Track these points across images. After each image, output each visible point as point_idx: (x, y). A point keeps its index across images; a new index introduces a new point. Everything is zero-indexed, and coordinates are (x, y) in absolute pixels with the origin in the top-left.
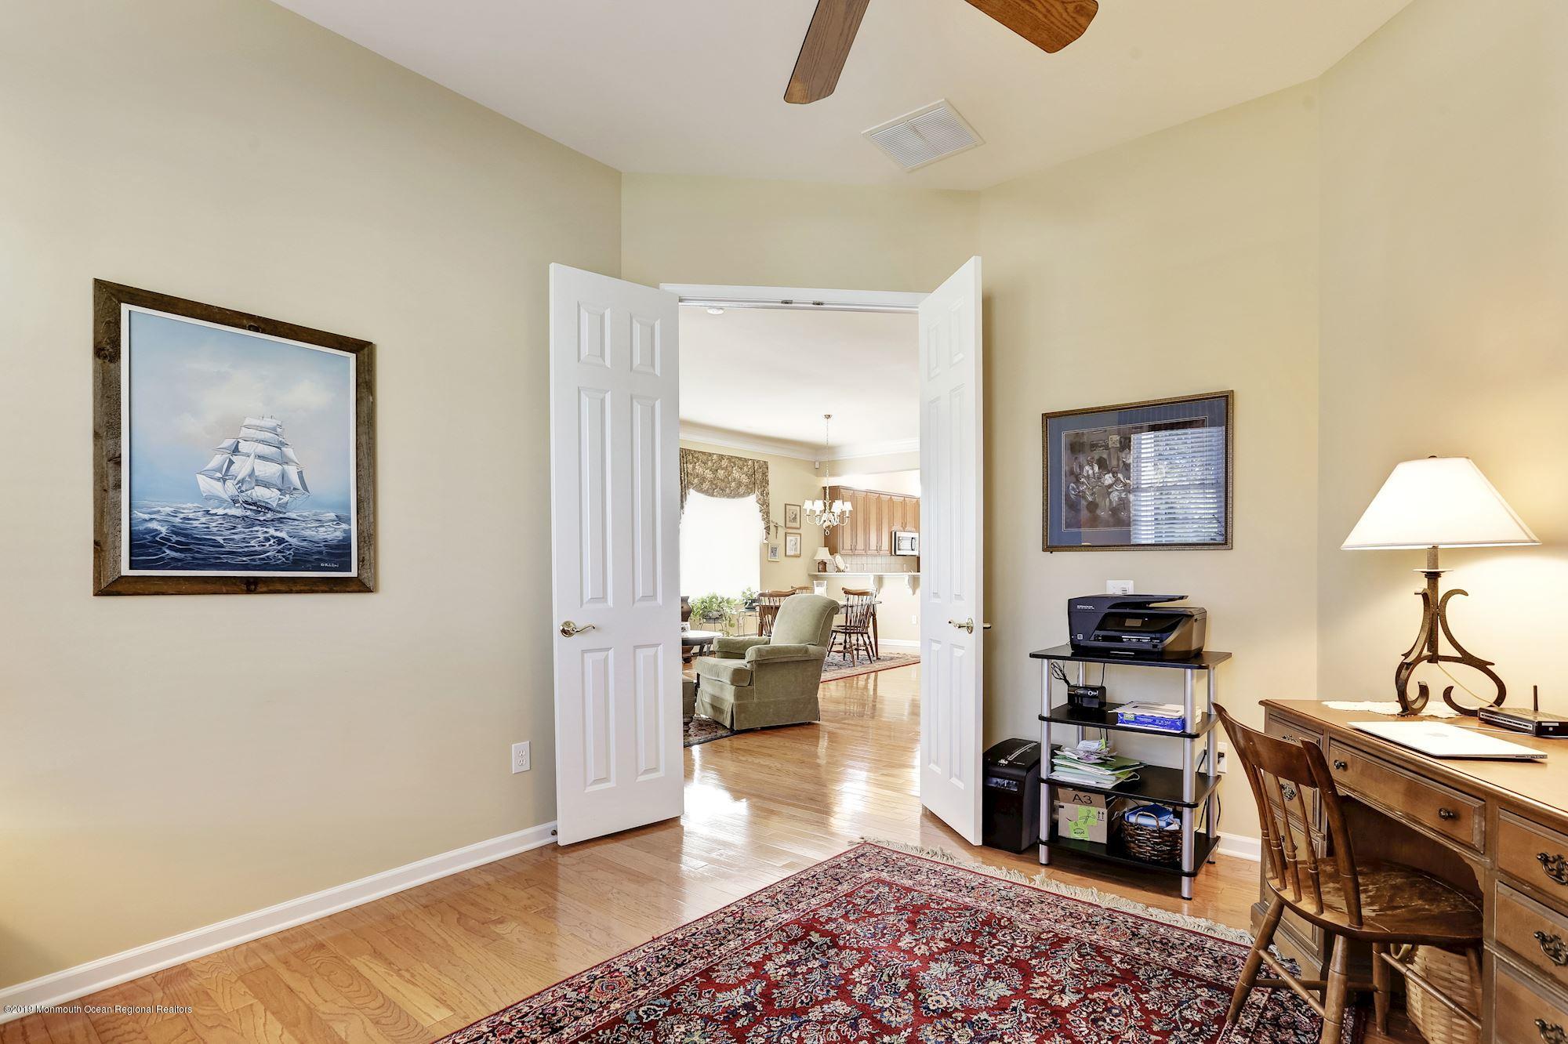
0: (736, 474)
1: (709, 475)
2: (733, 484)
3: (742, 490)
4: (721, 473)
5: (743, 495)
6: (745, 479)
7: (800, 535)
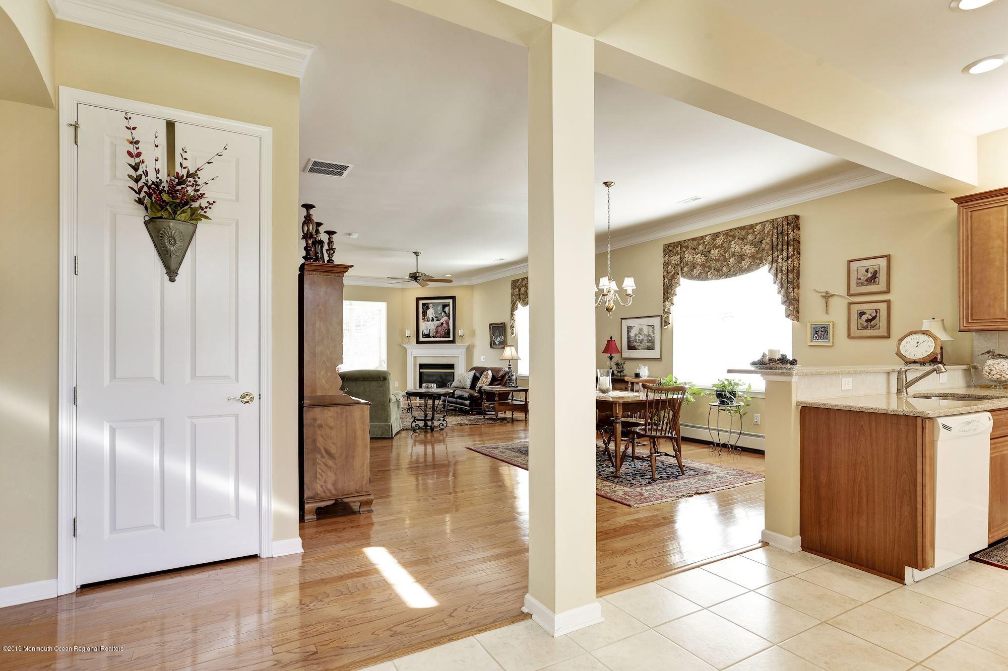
0: (735, 247)
1: (700, 259)
2: (732, 260)
3: (745, 264)
4: (715, 253)
5: (749, 269)
6: (749, 250)
7: (888, 302)
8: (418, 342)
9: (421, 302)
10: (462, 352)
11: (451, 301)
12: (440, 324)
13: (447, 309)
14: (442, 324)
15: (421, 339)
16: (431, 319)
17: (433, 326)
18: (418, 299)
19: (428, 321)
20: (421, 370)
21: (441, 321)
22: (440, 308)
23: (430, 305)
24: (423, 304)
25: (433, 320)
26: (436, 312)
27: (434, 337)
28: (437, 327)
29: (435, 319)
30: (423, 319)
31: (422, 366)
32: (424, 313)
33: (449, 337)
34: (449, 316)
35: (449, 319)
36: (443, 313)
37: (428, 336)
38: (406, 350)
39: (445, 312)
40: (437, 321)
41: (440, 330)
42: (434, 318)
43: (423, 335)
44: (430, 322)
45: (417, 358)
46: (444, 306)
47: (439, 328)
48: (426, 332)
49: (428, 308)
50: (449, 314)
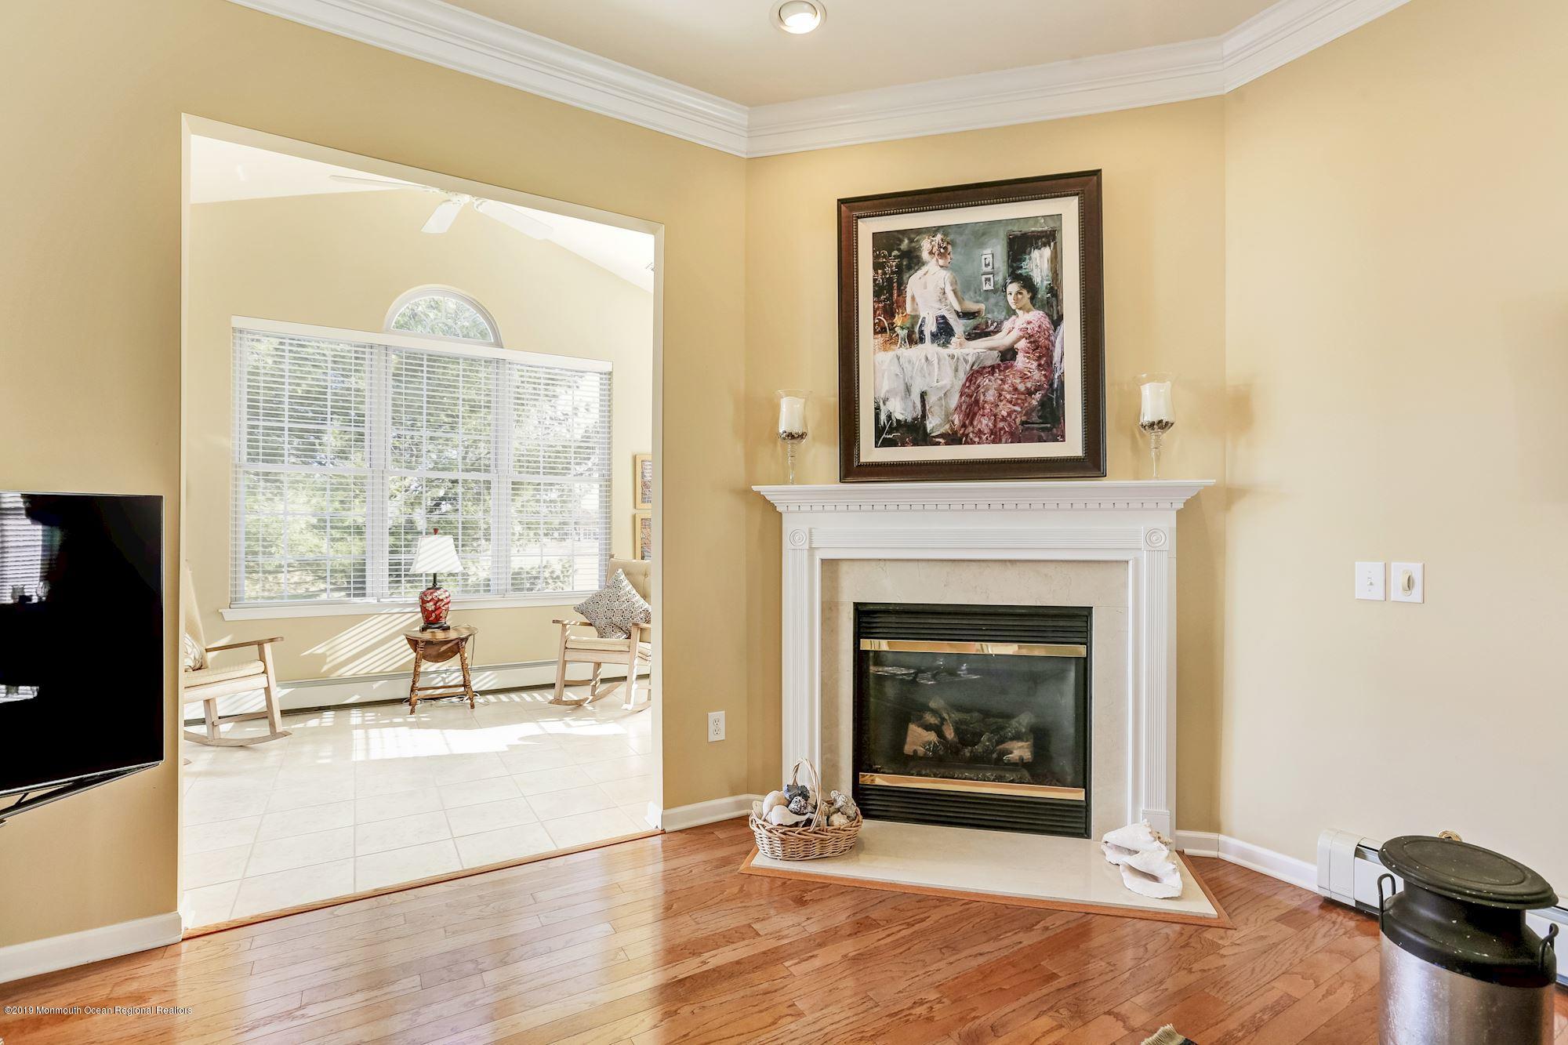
8: (852, 469)
9: (868, 228)
10: (1152, 532)
11: (1067, 210)
12: (993, 358)
13: (1038, 263)
14: (1008, 355)
15: (870, 452)
16: (930, 327)
17: (949, 371)
18: (851, 209)
19: (914, 338)
20: (866, 645)
21: (1002, 340)
22: (993, 255)
23: (926, 245)
24: (884, 242)
25: (944, 332)
26: (964, 286)
27: (953, 439)
28: (973, 376)
29: (959, 326)
30: (879, 330)
31: (867, 619)
32: (889, 294)
33: (1058, 436)
34: (1050, 302)
35: (1057, 321)
36: (1013, 288)
37: (914, 431)
38: (771, 515)
39: (1027, 283)
40: (972, 336)
41: (991, 396)
42: (953, 320)
43: (879, 430)
44: (929, 348)
45: (844, 568)
46: (1020, 245)
47: (984, 381)
48: (900, 410)
49: (911, 260)
50: (1055, 291)
